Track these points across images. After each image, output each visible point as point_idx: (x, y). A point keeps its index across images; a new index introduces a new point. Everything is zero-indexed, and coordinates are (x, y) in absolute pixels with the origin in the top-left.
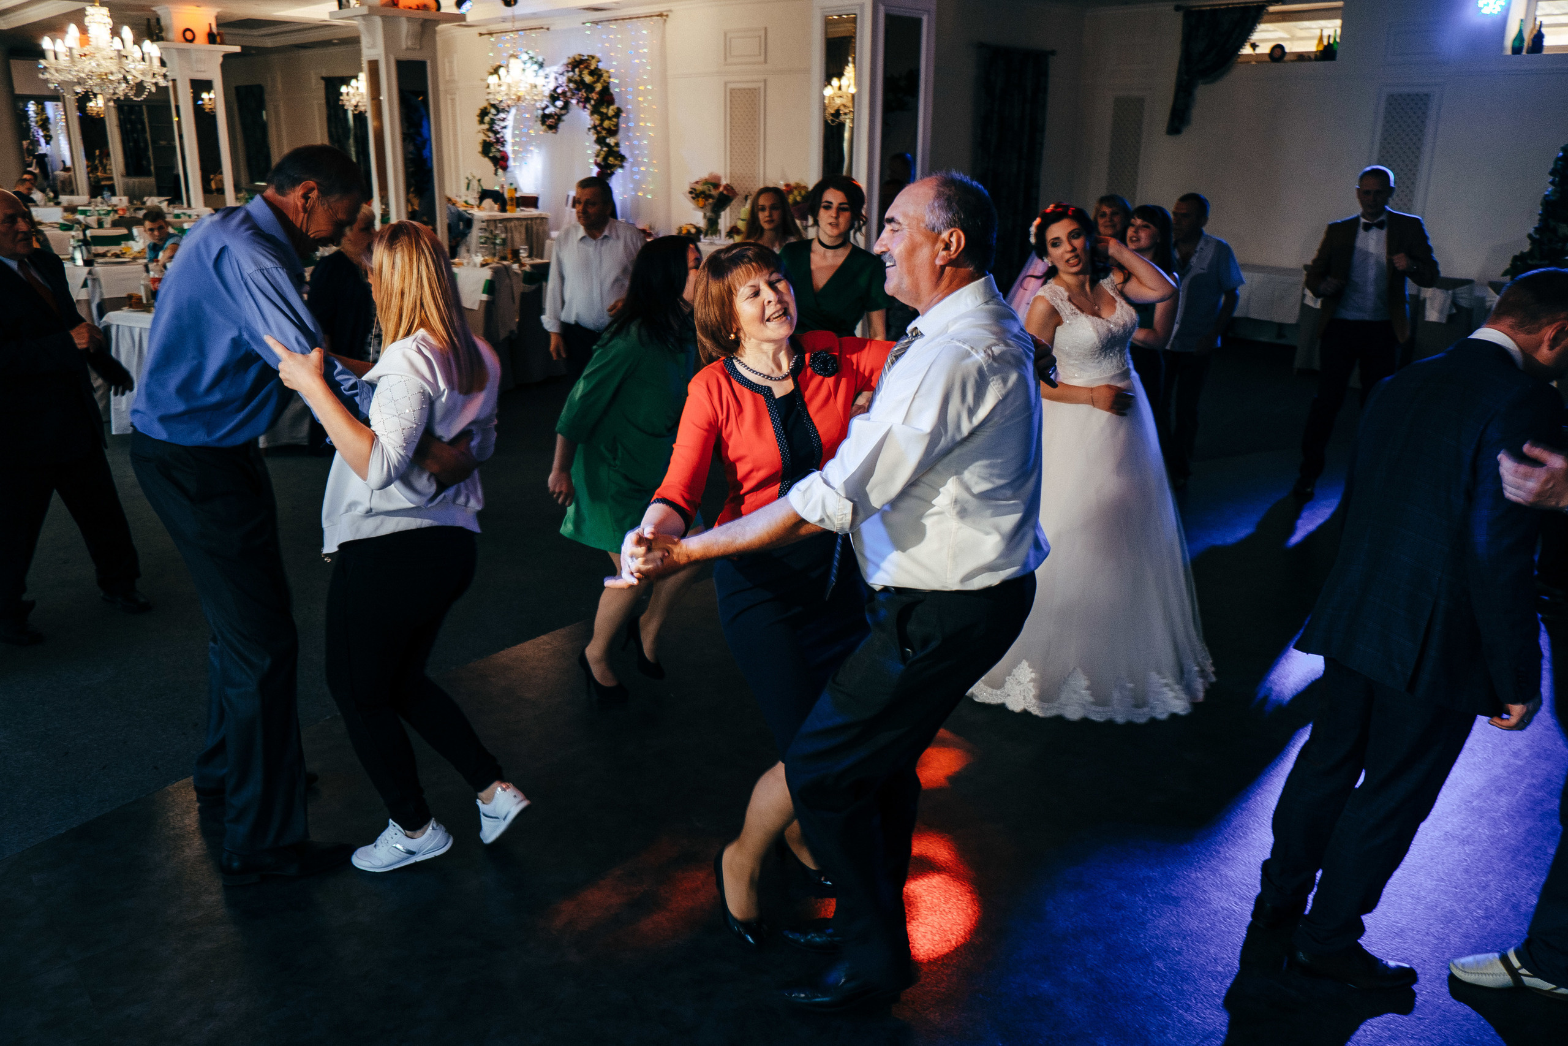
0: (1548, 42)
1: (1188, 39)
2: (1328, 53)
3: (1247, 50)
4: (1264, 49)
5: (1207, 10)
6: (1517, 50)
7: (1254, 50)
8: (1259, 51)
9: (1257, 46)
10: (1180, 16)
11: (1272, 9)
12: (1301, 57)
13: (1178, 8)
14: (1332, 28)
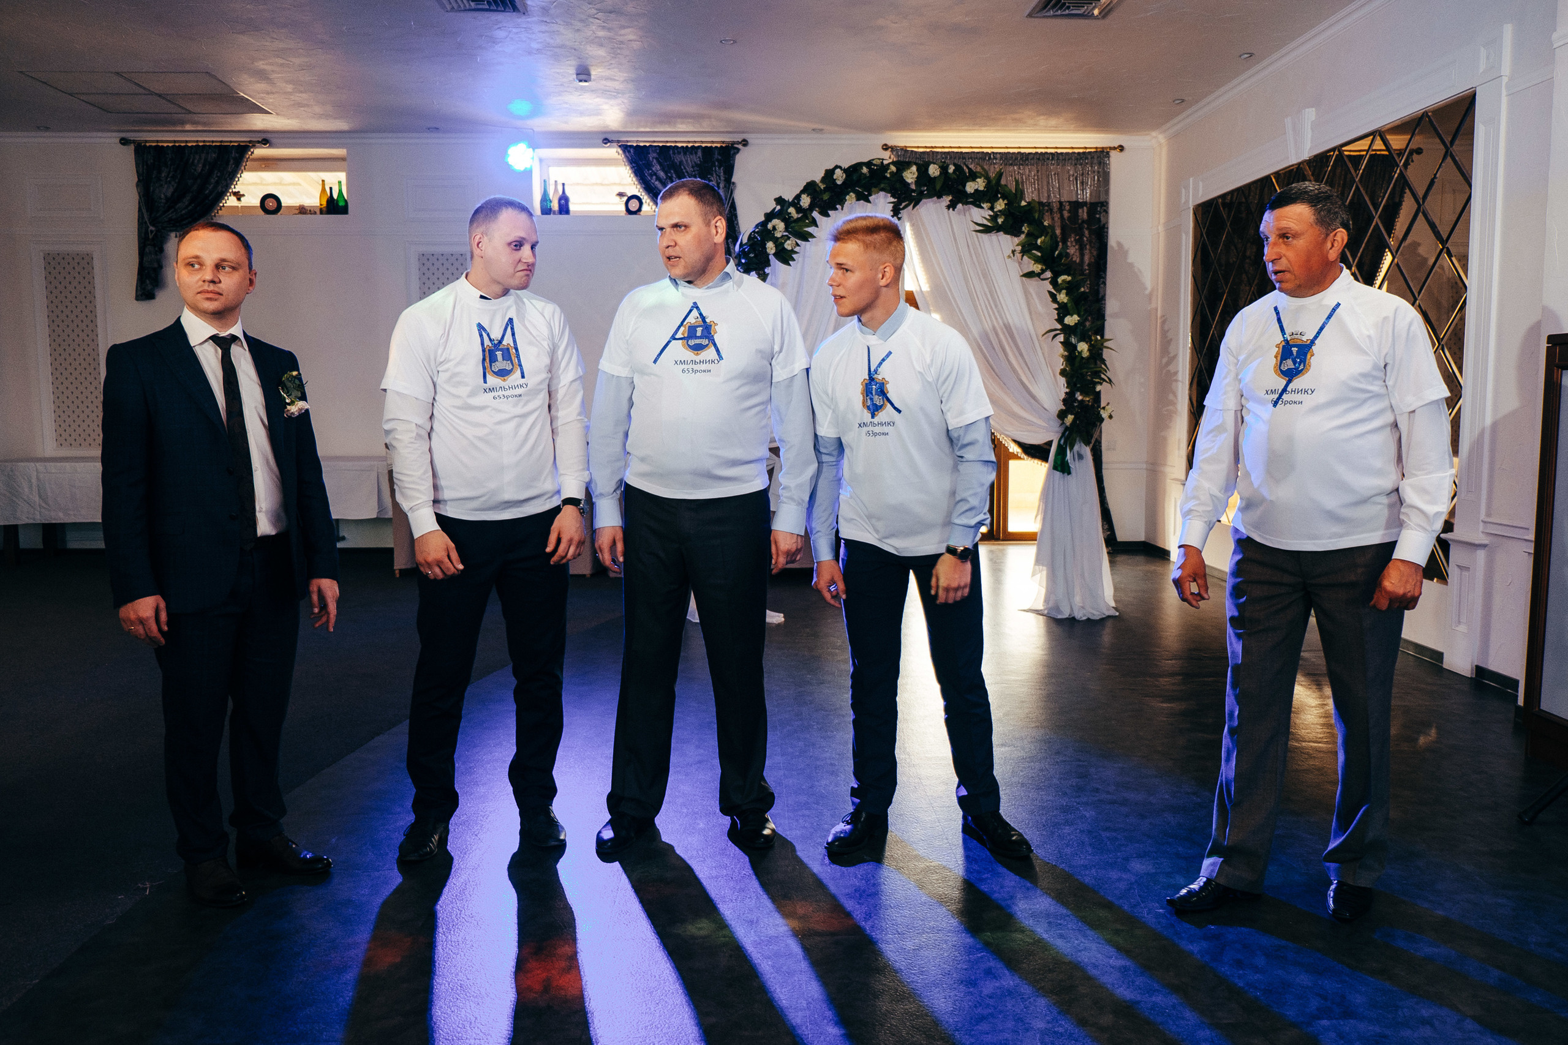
0: (572, 207)
1: (146, 184)
2: (334, 207)
3: (231, 201)
4: (252, 199)
5: (168, 146)
6: (546, 211)
7: (239, 199)
8: (245, 202)
9: (243, 195)
10: (129, 152)
11: (259, 152)
12: (302, 210)
13: (124, 142)
14: (336, 180)
